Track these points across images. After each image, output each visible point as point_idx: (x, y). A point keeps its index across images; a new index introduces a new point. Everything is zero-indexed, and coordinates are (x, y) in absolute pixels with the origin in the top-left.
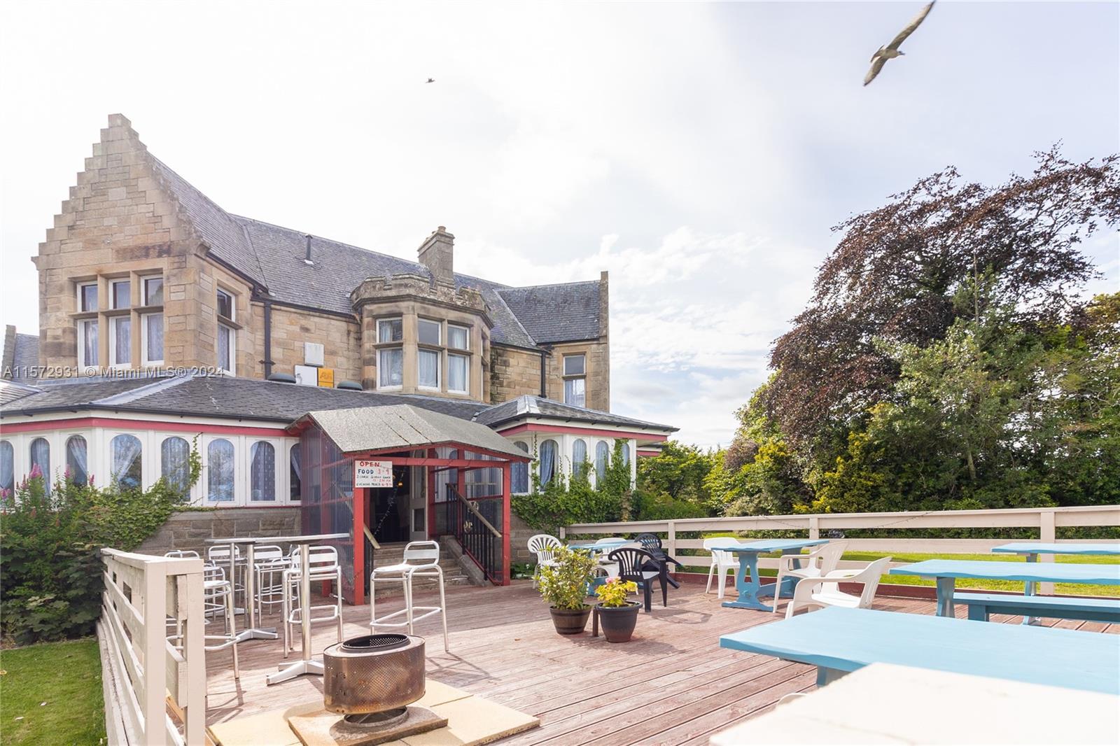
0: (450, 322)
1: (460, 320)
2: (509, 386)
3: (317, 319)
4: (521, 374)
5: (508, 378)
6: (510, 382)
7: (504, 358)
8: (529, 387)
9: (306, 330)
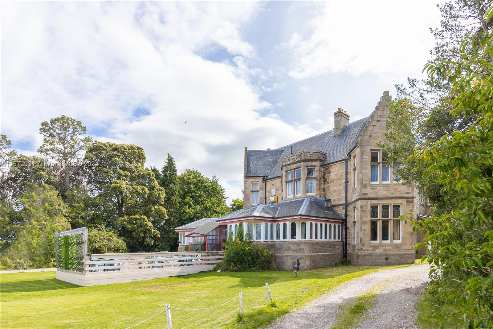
0: (295, 169)
1: (297, 167)
2: (331, 182)
3: (275, 181)
4: (337, 175)
5: (331, 179)
6: (331, 180)
7: (329, 170)
8: (340, 180)
9: (273, 185)
